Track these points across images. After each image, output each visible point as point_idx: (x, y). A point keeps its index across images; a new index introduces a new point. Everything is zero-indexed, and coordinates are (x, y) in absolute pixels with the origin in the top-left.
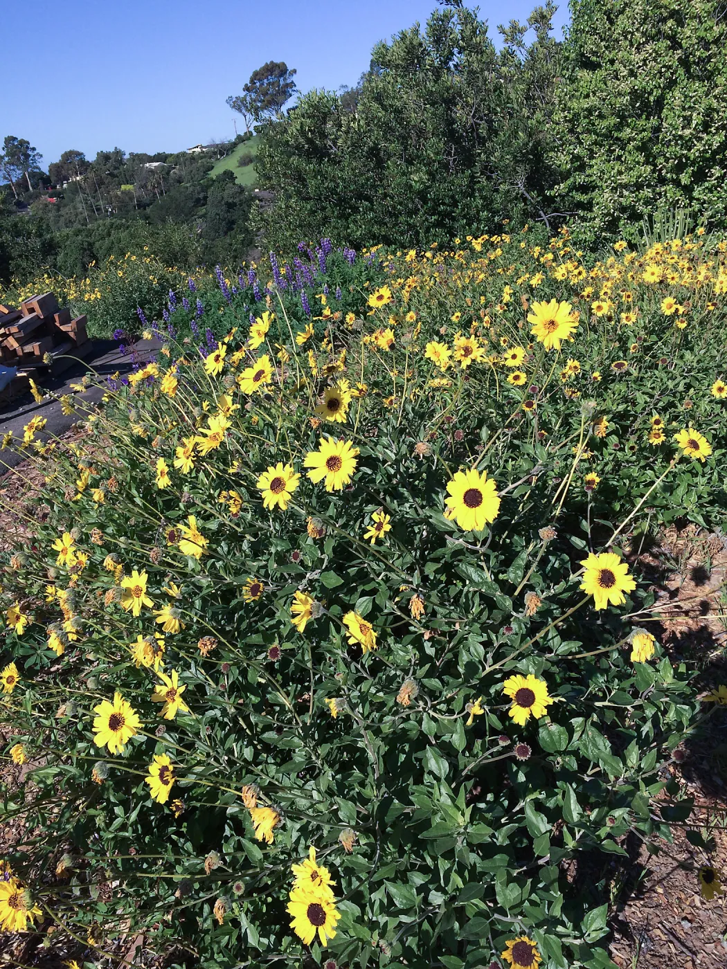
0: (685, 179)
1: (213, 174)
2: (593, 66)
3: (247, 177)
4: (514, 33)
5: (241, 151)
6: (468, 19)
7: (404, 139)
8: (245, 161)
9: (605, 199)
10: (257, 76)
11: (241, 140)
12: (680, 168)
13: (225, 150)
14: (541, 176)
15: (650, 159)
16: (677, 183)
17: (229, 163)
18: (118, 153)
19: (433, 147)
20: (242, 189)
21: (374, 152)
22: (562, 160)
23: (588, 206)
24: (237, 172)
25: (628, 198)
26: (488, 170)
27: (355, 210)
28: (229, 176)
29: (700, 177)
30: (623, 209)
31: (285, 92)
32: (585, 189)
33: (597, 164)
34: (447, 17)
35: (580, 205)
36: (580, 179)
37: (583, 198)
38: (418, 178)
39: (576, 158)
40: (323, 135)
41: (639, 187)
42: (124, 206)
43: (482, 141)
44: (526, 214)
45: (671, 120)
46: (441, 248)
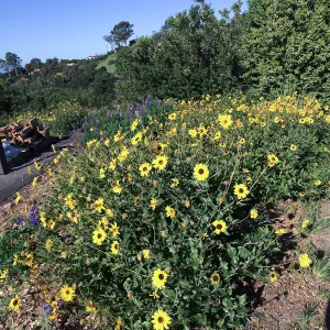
0: (296, 71)
1: (97, 68)
2: (258, 27)
3: (112, 69)
4: (225, 13)
5: (109, 58)
6: (206, 8)
7: (180, 55)
8: (111, 63)
9: (264, 79)
10: (116, 27)
11: (109, 54)
12: (294, 67)
13: (102, 58)
14: (237, 70)
15: (282, 63)
16: (293, 73)
17: (104, 64)
18: (56, 59)
19: (192, 58)
20: (109, 75)
21: (168, 60)
22: (246, 64)
23: (257, 82)
24: (107, 67)
25: (273, 79)
26: (215, 68)
27: (160, 83)
28: (104, 69)
29: (302, 71)
30: (272, 84)
31: (129, 34)
32: (256, 75)
33: (260, 65)
34: (197, 8)
35: (254, 82)
36: (254, 71)
37: (255, 79)
38: (186, 71)
39: (251, 63)
40: (147, 54)
41: (278, 75)
42: (58, 82)
43: (213, 56)
44: (231, 85)
45: (290, 48)
46: (196, 99)
